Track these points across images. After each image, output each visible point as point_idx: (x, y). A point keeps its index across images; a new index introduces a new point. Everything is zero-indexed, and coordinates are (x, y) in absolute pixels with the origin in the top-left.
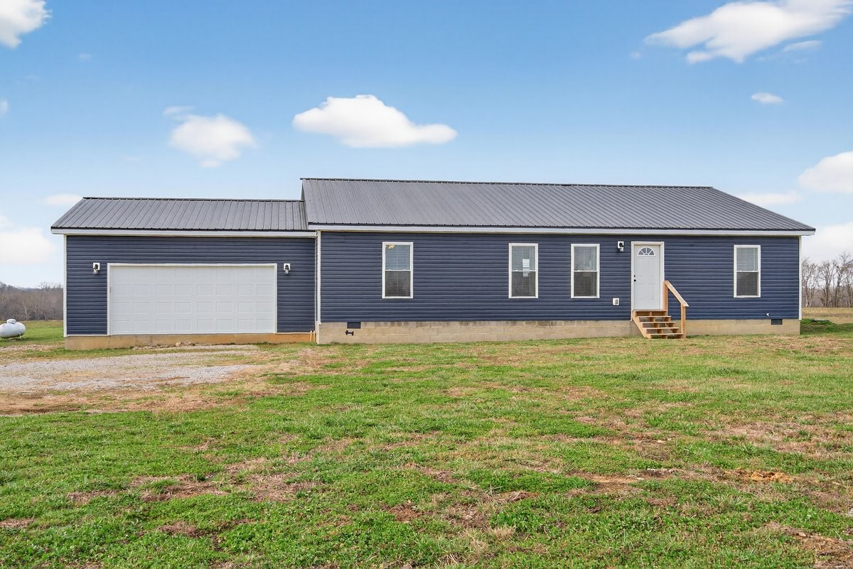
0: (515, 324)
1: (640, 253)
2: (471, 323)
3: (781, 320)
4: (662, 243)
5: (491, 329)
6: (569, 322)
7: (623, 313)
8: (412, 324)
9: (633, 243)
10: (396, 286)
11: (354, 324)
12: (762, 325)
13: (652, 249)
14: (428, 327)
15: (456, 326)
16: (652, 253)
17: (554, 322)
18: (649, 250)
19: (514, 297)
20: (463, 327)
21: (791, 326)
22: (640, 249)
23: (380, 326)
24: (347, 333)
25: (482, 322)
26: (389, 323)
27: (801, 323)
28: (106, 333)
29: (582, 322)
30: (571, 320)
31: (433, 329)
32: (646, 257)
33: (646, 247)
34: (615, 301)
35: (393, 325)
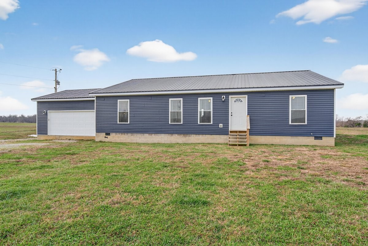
0: (172, 136)
1: (235, 101)
2: (153, 135)
3: (322, 137)
4: (246, 96)
5: (162, 137)
6: (198, 135)
7: (225, 131)
8: (129, 134)
9: (230, 96)
10: (123, 118)
11: (108, 134)
12: (308, 140)
13: (242, 99)
14: (136, 136)
15: (147, 135)
16: (242, 101)
17: (190, 135)
18: (240, 100)
19: (171, 123)
20: (150, 136)
21: (329, 141)
22: (235, 99)
23: (117, 135)
24: (105, 137)
25: (158, 134)
26: (121, 134)
27: (335, 139)
28: (47, 134)
29: (204, 135)
30: (199, 134)
31: (138, 137)
32: (238, 103)
33: (238, 98)
34: (221, 126)
35: (122, 135)
